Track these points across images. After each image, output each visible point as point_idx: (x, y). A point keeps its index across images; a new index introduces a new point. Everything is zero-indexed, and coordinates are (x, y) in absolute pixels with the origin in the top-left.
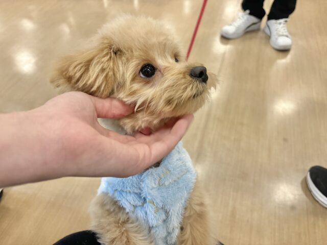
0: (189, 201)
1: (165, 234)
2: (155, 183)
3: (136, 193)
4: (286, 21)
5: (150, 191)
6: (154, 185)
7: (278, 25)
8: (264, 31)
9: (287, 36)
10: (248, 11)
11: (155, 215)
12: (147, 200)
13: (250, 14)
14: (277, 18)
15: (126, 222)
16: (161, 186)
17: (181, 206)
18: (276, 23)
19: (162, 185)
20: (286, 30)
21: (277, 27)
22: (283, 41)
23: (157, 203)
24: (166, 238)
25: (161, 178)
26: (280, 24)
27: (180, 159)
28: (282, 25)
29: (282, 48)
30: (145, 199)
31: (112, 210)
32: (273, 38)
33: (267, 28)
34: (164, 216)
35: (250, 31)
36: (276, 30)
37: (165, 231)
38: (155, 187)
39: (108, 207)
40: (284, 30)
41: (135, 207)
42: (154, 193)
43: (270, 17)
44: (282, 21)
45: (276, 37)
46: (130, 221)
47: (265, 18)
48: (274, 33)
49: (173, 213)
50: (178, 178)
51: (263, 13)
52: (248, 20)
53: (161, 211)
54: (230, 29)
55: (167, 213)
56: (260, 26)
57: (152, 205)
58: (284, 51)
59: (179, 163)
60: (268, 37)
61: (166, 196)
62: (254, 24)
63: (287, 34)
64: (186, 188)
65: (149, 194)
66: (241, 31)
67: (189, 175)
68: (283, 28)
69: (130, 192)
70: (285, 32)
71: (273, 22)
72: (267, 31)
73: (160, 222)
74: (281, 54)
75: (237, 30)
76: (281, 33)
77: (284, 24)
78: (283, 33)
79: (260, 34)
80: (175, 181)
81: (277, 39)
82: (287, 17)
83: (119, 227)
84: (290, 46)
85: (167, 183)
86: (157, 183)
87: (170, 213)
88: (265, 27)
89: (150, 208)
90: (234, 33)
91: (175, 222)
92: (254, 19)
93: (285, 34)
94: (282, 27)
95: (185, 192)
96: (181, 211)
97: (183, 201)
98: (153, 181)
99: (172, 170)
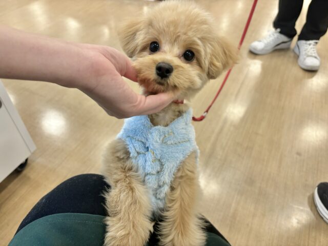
0: (183, 163)
1: (156, 186)
2: (160, 139)
3: (143, 142)
4: (316, 43)
5: (154, 143)
6: (158, 140)
7: (308, 46)
8: (293, 51)
9: (316, 57)
10: (279, 30)
11: (152, 163)
12: (150, 149)
13: (281, 32)
14: (307, 39)
15: (130, 169)
16: (164, 142)
17: (176, 165)
18: (306, 44)
19: (165, 143)
21: (306, 48)
22: (311, 62)
24: (156, 190)
25: (165, 137)
26: (310, 44)
27: (185, 129)
28: (311, 46)
29: (309, 69)
30: (148, 148)
31: (122, 157)
32: (301, 58)
33: (297, 48)
34: (159, 168)
35: (278, 50)
36: (305, 51)
37: (156, 182)
38: (159, 142)
39: (118, 154)
40: (314, 51)
41: (138, 153)
42: (157, 145)
43: (301, 38)
44: (312, 42)
45: (305, 57)
46: (133, 170)
47: (296, 38)
48: (303, 53)
49: (167, 167)
50: (179, 142)
51: (295, 33)
52: (278, 38)
53: (158, 163)
54: (258, 45)
55: (162, 165)
56: (290, 45)
57: (152, 154)
58: (312, 71)
59: (184, 131)
60: (297, 57)
61: (165, 151)
62: (284, 42)
63: (316, 55)
65: (153, 144)
66: (270, 48)
67: (188, 144)
68: (313, 49)
69: (138, 140)
70: (314, 53)
71: (303, 42)
72: (297, 51)
73: (154, 172)
75: (265, 47)
76: (309, 54)
77: (314, 45)
78: (311, 53)
80: (175, 143)
81: (305, 59)
82: (318, 39)
83: (124, 172)
84: (319, 67)
85: (169, 143)
86: (161, 139)
87: (164, 167)
88: (295, 47)
89: (149, 156)
90: (263, 50)
91: (167, 178)
92: (284, 38)
93: (314, 55)
94: (311, 48)
96: (174, 170)
97: (178, 162)
98: (158, 136)
99: (176, 133)
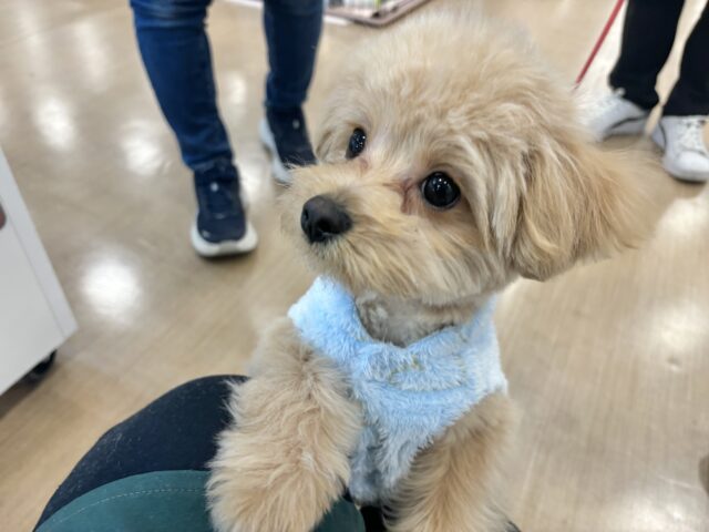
2: (381, 374)
4: (703, 122)
7: (685, 128)
8: (651, 138)
9: (702, 153)
10: (621, 92)
13: (626, 97)
16: (391, 383)
18: (680, 123)
19: (395, 384)
20: (701, 142)
21: (681, 132)
22: (692, 163)
25: (397, 372)
26: (689, 125)
27: (458, 355)
28: (693, 129)
29: (688, 177)
32: (670, 153)
35: (616, 135)
36: (679, 138)
38: (380, 380)
40: (697, 139)
42: (370, 391)
43: (669, 111)
44: (694, 120)
45: (678, 151)
47: (657, 111)
48: (674, 143)
56: (644, 125)
58: (691, 183)
60: (660, 151)
63: (702, 148)
68: (695, 136)
70: (699, 144)
71: (672, 121)
72: (659, 138)
76: (688, 145)
77: (698, 127)
81: (678, 156)
85: (406, 386)
86: (386, 375)
88: (655, 131)
92: (629, 109)
93: (698, 147)
94: (692, 134)
98: (379, 369)
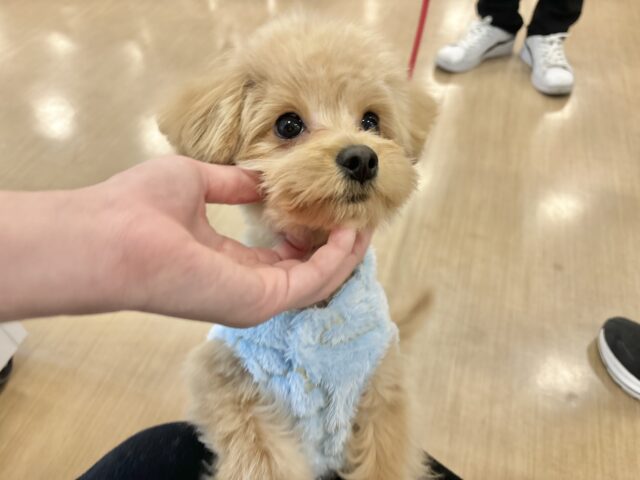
0: (373, 380)
1: (319, 436)
2: (314, 337)
3: (275, 350)
4: (563, 38)
5: (303, 350)
6: (311, 340)
7: (548, 46)
8: (519, 58)
9: (565, 68)
10: (489, 19)
11: (305, 396)
12: (295, 366)
13: (494, 24)
15: (251, 402)
16: (324, 342)
17: (357, 387)
18: (544, 42)
19: (326, 343)
20: (563, 56)
23: (311, 375)
24: (322, 443)
25: (326, 330)
26: (551, 43)
27: (366, 301)
28: (555, 46)
29: (555, 91)
30: (290, 364)
31: (229, 374)
32: (537, 72)
33: (526, 52)
34: (321, 402)
35: (492, 58)
37: (320, 429)
38: (313, 343)
39: (221, 369)
41: (270, 375)
42: (308, 353)
44: (555, 38)
46: (261, 401)
47: (522, 32)
48: (539, 62)
49: (339, 397)
50: (358, 335)
52: (489, 36)
53: (316, 391)
55: (328, 397)
56: (511, 48)
57: (302, 376)
58: (560, 95)
59: (365, 307)
61: (330, 364)
62: (500, 43)
63: (564, 63)
64: (370, 354)
65: (300, 355)
67: (377, 334)
69: (264, 346)
70: (562, 60)
71: (537, 39)
73: (313, 411)
74: (552, 102)
76: (552, 62)
77: (559, 43)
78: (556, 60)
79: (512, 64)
80: (350, 339)
81: (544, 74)
82: (565, 30)
83: (240, 411)
84: (572, 87)
85: (335, 341)
86: (318, 337)
87: (334, 398)
88: (522, 51)
89: (297, 384)
90: (462, 61)
91: (342, 416)
93: (560, 63)
95: (368, 363)
96: (355, 398)
97: (361, 380)
98: (311, 333)
99: (349, 318)
